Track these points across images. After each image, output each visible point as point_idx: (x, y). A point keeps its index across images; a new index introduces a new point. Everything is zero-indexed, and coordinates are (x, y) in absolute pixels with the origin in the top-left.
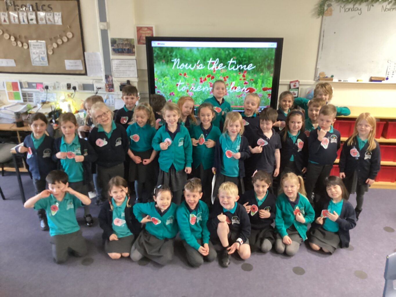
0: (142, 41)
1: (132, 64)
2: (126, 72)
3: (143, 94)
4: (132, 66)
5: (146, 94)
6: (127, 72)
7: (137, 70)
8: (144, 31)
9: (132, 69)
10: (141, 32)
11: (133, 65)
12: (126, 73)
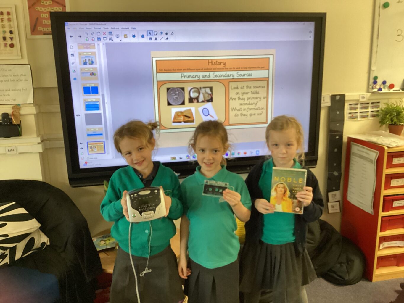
0: (40, 28)
1: (22, 75)
2: (6, 93)
3: (49, 140)
4: (22, 80)
5: (58, 139)
6: (11, 93)
7: (33, 88)
8: (44, 6)
9: (21, 85)
10: (38, 8)
11: (23, 78)
12: (9, 95)
